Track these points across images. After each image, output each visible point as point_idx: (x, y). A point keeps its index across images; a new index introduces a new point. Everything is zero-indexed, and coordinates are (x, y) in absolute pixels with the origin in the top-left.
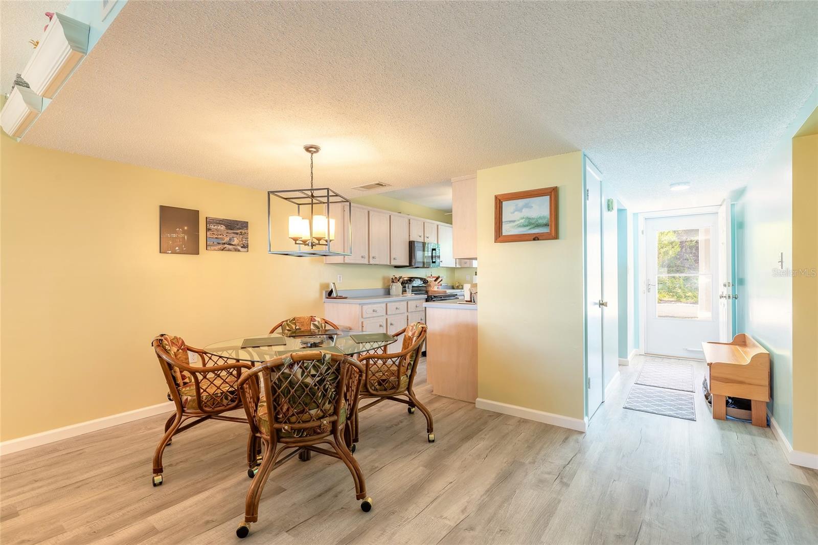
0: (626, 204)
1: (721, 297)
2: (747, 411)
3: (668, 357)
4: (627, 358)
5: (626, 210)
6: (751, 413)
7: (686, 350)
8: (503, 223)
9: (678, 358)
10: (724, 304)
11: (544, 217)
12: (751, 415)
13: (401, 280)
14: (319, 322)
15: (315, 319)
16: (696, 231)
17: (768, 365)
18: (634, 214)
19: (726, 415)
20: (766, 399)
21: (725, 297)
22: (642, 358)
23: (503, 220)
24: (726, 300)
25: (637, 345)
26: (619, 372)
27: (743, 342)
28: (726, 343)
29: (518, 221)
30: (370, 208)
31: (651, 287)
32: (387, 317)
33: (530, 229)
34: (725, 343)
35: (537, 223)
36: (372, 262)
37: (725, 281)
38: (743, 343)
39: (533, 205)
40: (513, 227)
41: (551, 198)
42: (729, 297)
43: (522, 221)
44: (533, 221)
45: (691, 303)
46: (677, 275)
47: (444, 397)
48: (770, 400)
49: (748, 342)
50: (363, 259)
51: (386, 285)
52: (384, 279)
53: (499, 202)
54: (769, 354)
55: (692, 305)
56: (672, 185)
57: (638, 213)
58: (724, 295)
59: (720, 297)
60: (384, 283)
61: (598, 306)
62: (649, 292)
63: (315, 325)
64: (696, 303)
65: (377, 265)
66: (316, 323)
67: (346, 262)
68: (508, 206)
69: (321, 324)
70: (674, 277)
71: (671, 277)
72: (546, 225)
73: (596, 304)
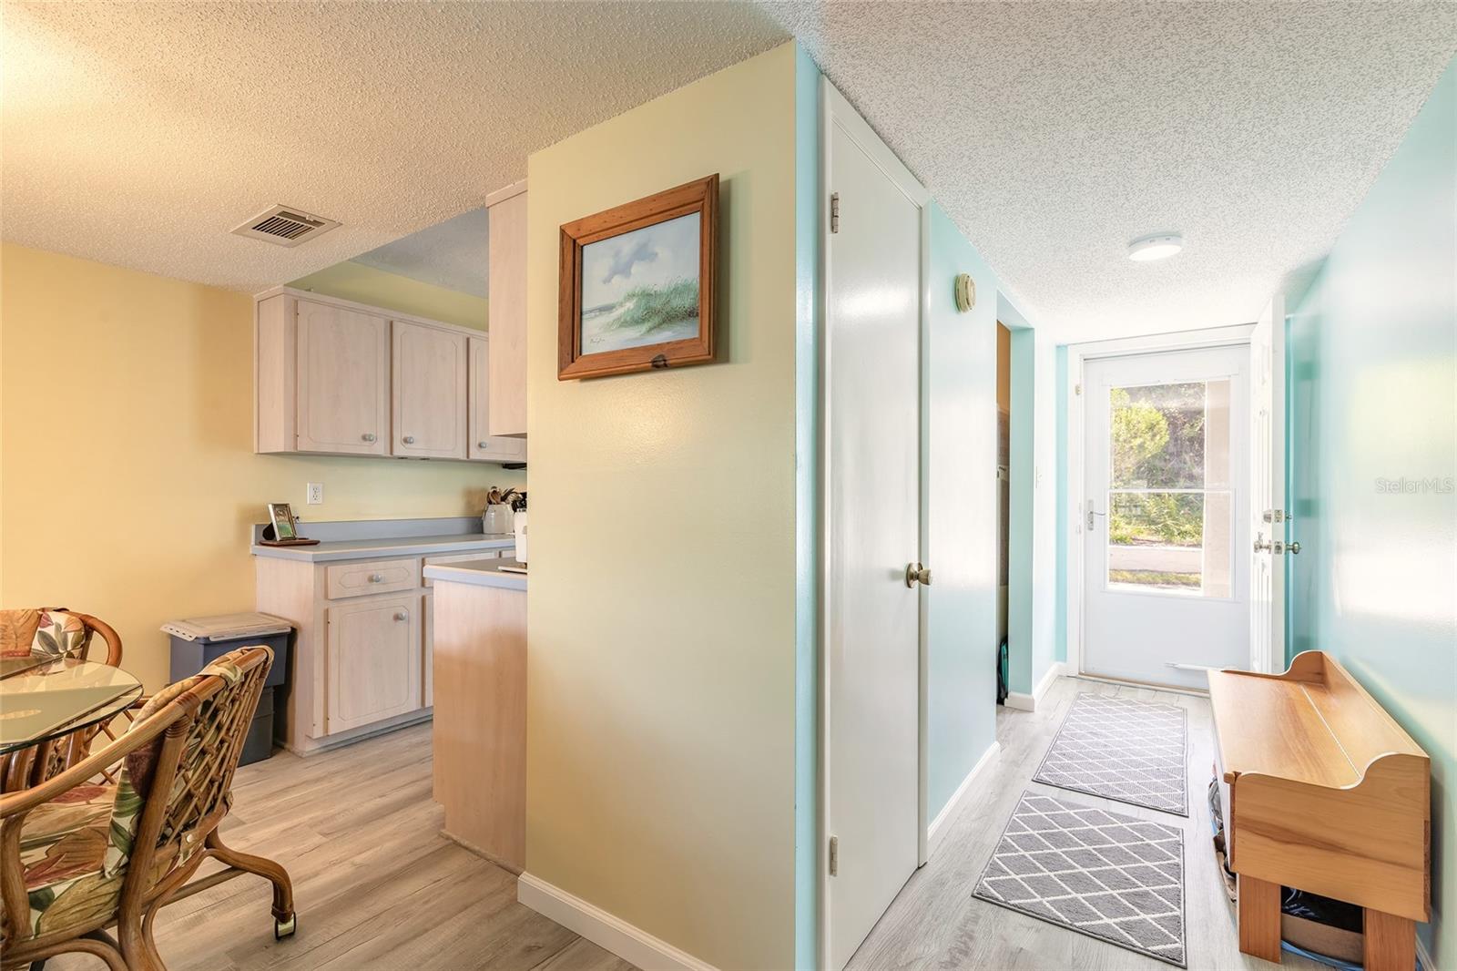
0: (1027, 312)
1: (1258, 547)
2: (1347, 932)
3: (1133, 684)
4: (1029, 692)
5: (1032, 329)
6: (1362, 942)
7: (1173, 667)
8: (584, 317)
9: (1153, 687)
10: (1263, 565)
11: (687, 287)
12: (1361, 948)
13: (511, 498)
14: (58, 627)
15: (48, 619)
16: (1198, 387)
17: (1423, 797)
18: (1058, 347)
19: (1283, 939)
20: (1418, 913)
21: (1268, 547)
22: (1072, 688)
23: (585, 308)
24: (1270, 556)
25: (1061, 653)
26: (996, 745)
27: (1319, 674)
28: (1270, 673)
29: (621, 305)
30: (394, 315)
31: (1096, 518)
32: (425, 592)
33: (651, 329)
34: (1264, 672)
35: (668, 308)
36: (400, 450)
37: (1268, 507)
38: (1318, 678)
39: (657, 249)
40: (608, 327)
41: (702, 217)
42: (1278, 548)
43: (630, 305)
44: (657, 304)
45: (1189, 546)
46: (1164, 491)
47: (466, 848)
48: (1429, 915)
49: (1331, 678)
50: (367, 443)
51: (477, 509)
52: (469, 494)
53: (573, 247)
54: (1427, 761)
55: (1191, 549)
56: (1134, 243)
57: (1066, 346)
58: (1265, 543)
59: (1256, 549)
60: (469, 505)
61: (902, 582)
62: (1091, 529)
63: (44, 637)
64: (1198, 545)
65: (428, 459)
66: (50, 631)
67: (302, 447)
68: (597, 259)
69: (65, 635)
70: (1159, 495)
71: (1153, 494)
72: (691, 314)
73: (894, 575)
